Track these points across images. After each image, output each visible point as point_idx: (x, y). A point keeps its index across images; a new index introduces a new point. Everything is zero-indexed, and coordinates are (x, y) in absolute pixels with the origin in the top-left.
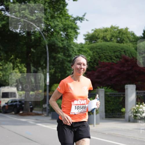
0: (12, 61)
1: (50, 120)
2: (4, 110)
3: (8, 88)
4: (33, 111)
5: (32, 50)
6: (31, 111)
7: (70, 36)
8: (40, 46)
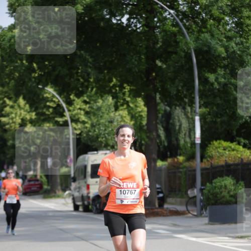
0: (114, 91)
1: (206, 224)
2: (98, 205)
3: (106, 154)
4: (166, 206)
5: (159, 63)
6: (161, 205)
7: (248, 26)
8: (176, 53)
